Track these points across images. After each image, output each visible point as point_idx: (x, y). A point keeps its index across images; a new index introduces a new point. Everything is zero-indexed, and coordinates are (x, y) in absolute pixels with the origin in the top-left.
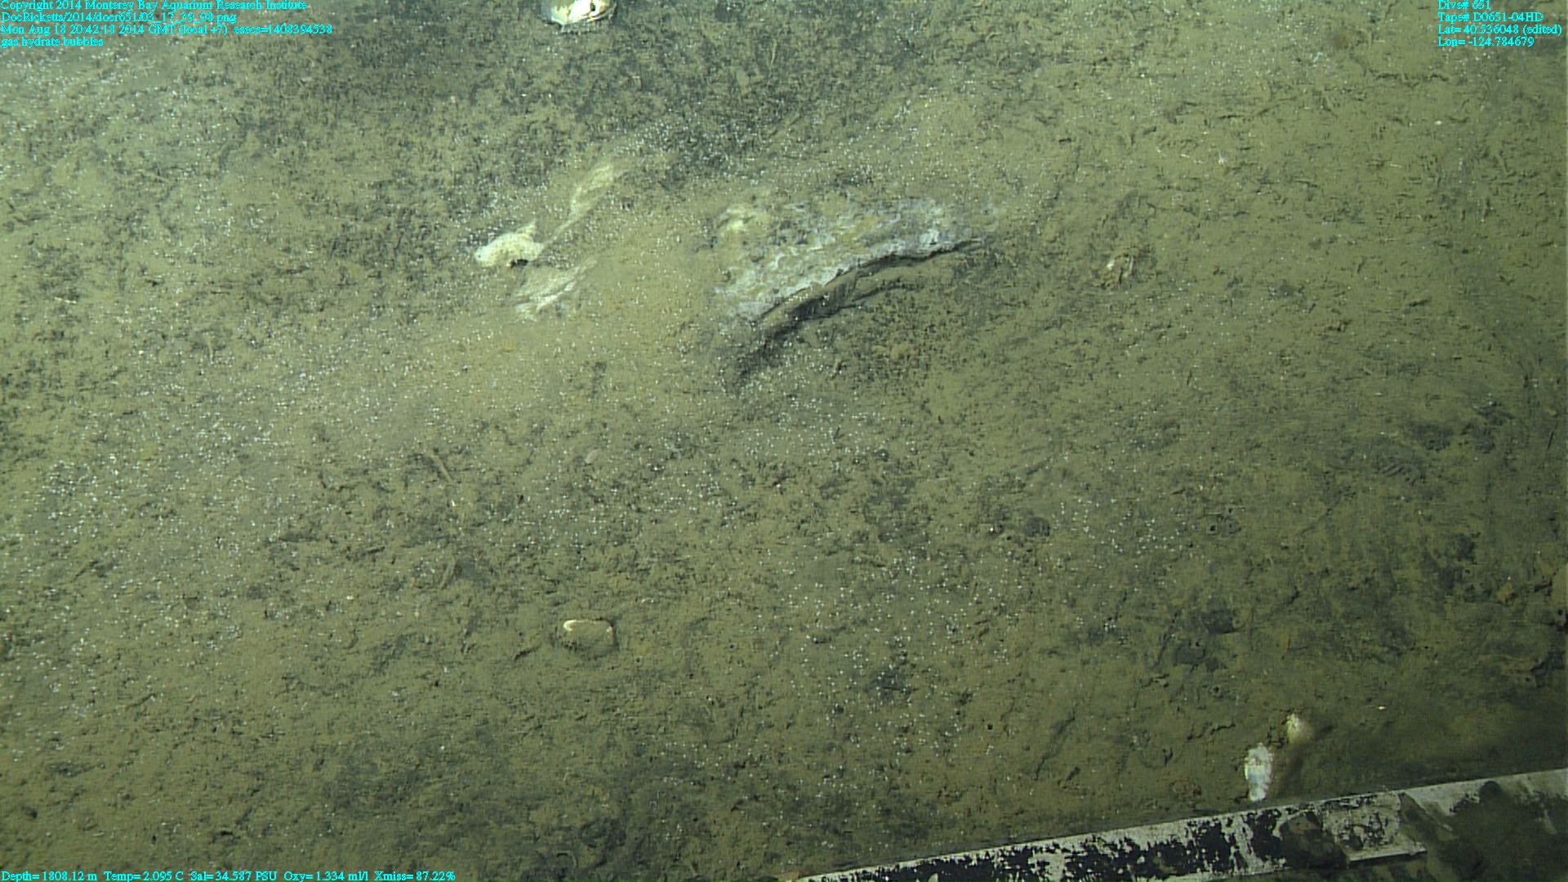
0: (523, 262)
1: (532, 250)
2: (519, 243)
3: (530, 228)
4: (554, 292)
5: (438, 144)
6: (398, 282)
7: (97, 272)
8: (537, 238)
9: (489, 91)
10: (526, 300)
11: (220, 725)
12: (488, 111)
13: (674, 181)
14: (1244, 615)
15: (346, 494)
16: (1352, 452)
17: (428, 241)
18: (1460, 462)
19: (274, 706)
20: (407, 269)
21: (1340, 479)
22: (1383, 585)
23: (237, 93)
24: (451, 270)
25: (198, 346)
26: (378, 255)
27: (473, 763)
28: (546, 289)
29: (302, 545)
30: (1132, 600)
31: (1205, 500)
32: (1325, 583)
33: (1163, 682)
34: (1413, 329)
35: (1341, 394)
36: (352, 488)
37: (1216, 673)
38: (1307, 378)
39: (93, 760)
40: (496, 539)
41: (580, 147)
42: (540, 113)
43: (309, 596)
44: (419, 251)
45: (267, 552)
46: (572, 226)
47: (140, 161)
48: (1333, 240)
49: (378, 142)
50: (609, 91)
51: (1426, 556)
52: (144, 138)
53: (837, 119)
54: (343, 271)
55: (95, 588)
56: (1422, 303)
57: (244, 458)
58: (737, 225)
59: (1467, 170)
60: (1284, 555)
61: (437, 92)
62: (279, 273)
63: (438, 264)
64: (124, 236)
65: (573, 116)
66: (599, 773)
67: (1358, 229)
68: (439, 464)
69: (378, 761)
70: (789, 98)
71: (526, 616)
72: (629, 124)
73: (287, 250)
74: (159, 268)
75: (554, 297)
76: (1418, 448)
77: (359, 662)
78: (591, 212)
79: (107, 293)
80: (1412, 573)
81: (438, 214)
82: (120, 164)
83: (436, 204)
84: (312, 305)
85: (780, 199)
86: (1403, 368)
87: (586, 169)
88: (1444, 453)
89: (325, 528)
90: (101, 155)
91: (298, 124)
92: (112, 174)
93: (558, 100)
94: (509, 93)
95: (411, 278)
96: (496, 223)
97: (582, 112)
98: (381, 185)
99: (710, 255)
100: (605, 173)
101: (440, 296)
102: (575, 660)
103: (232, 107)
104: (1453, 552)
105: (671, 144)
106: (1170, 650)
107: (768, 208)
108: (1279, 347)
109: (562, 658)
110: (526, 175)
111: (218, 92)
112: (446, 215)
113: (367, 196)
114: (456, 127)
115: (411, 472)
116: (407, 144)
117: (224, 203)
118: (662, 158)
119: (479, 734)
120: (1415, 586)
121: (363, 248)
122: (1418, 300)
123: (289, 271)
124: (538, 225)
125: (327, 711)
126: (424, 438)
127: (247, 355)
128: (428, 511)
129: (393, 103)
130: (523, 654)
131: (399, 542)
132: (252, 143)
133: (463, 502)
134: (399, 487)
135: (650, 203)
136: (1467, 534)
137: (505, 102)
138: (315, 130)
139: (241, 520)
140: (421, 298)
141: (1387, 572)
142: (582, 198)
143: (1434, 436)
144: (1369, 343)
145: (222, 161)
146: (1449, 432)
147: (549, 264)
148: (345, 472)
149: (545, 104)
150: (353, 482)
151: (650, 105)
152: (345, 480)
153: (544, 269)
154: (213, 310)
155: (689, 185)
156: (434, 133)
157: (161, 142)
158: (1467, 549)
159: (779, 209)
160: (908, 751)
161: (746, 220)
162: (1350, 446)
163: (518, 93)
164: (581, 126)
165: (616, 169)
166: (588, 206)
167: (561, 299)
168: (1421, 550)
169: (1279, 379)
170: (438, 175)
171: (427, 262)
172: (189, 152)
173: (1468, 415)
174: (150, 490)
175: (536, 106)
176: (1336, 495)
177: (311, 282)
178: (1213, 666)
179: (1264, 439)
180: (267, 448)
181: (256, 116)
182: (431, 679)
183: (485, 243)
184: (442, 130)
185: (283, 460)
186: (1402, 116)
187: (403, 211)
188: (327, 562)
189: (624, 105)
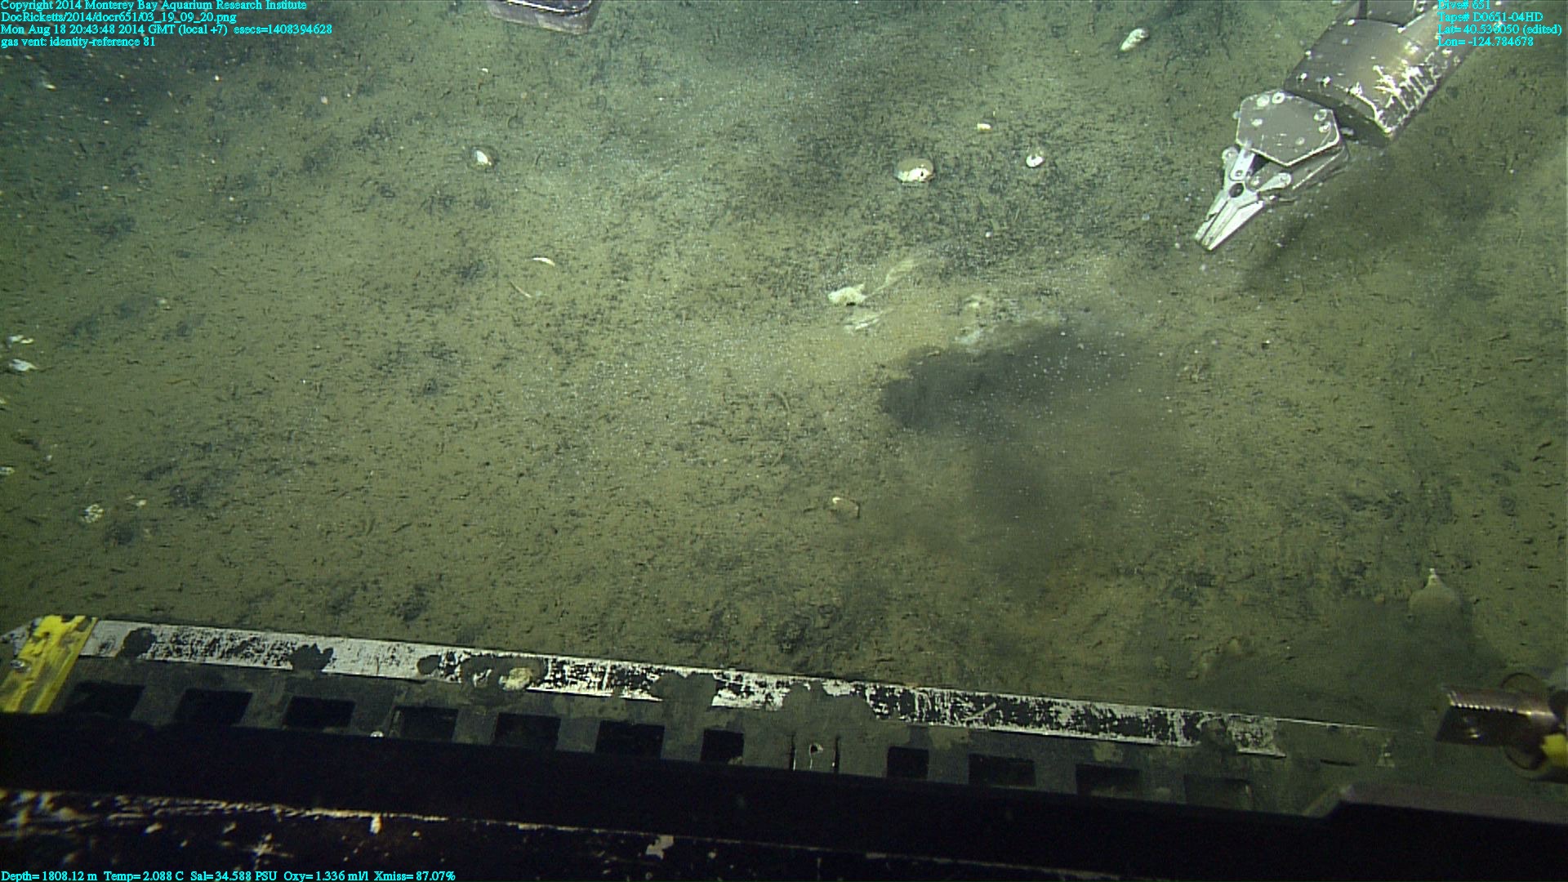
0: (852, 304)
1: (860, 298)
2: (854, 293)
3: (861, 286)
4: (866, 322)
5: (823, 233)
6: (786, 302)
7: (639, 270)
8: (864, 292)
9: (856, 210)
10: (851, 324)
11: (649, 510)
12: (853, 220)
13: (945, 275)
14: (1219, 578)
15: (735, 406)
16: (1305, 501)
17: (806, 283)
18: (1371, 520)
19: (678, 506)
20: (792, 296)
21: (1294, 515)
22: (1306, 578)
23: (727, 190)
24: (815, 301)
25: (679, 316)
26: (778, 286)
27: (770, 561)
28: (861, 321)
29: (708, 428)
30: (1156, 557)
31: (1211, 510)
32: (1271, 572)
33: (1162, 606)
34: (1358, 441)
35: (1307, 469)
36: (738, 404)
37: (1195, 608)
38: (1289, 455)
39: (588, 512)
40: (807, 446)
41: (899, 247)
42: (881, 226)
43: (705, 455)
44: (800, 287)
45: (689, 428)
46: (884, 289)
47: (672, 217)
48: (1322, 381)
49: (792, 227)
50: (921, 221)
51: (1336, 568)
52: (678, 205)
53: (1045, 258)
54: (759, 290)
55: (604, 427)
56: (1368, 427)
57: (688, 377)
58: (975, 305)
59: (1413, 358)
60: (1251, 551)
61: (829, 205)
62: (727, 286)
63: (808, 298)
64: (656, 254)
65: (898, 230)
66: (835, 582)
67: (1340, 379)
68: (786, 401)
69: (722, 546)
70: (1021, 242)
71: (815, 490)
72: (928, 239)
73: (733, 275)
74: (669, 273)
75: (866, 325)
76: (1346, 508)
77: (725, 494)
78: (896, 283)
79: (642, 281)
80: (1325, 576)
81: (813, 270)
82: (663, 217)
83: (814, 265)
84: (739, 305)
85: (1003, 295)
86: (1349, 461)
87: (898, 260)
88: (1360, 513)
89: (720, 422)
90: (654, 210)
91: (754, 211)
92: (657, 220)
93: (892, 221)
94: (867, 212)
95: (792, 301)
96: (844, 280)
97: (904, 229)
98: (788, 249)
99: (956, 318)
100: (908, 264)
101: (806, 314)
102: (835, 520)
103: (723, 196)
104: (1353, 569)
105: (949, 255)
106: (1172, 589)
107: (995, 299)
108: (1275, 434)
109: (827, 517)
110: (866, 258)
111: (718, 187)
112: (818, 271)
113: (780, 254)
114: (834, 226)
115: (770, 402)
116: (806, 230)
117: (708, 245)
118: (942, 261)
119: (777, 546)
120: (1325, 584)
121: (771, 281)
122: (1366, 425)
123: (732, 286)
124: (866, 286)
125: (702, 515)
126: (781, 386)
127: (702, 325)
128: (775, 425)
129: (804, 208)
130: (809, 510)
131: (757, 437)
132: (729, 216)
133: (794, 423)
134: (762, 408)
135: (930, 284)
136: (1364, 561)
137: (863, 217)
138: (761, 215)
139: (680, 409)
140: (796, 313)
141: (1310, 573)
142: (893, 275)
143: (1357, 503)
144: (1330, 443)
145: (712, 224)
146: (1367, 502)
147: (868, 307)
148: (737, 395)
149: (884, 221)
150: (740, 401)
151: (941, 231)
152: (735, 399)
153: (865, 309)
154: (690, 300)
155: (954, 279)
156: (822, 226)
157: (685, 209)
158: (1362, 569)
159: (1001, 301)
160: (1007, 610)
161: (981, 303)
162: (1304, 498)
163: (872, 213)
164: (902, 237)
165: (915, 262)
166: (895, 279)
167: (869, 327)
168: (1333, 564)
169: (1272, 452)
170: (819, 250)
171: (803, 294)
172: (697, 216)
173: (1382, 495)
174: (640, 384)
175: (880, 222)
176: (1289, 523)
177: (741, 294)
178: (1194, 603)
179: (1254, 484)
180: (700, 375)
181: (734, 204)
182: (757, 512)
183: (836, 289)
184: (826, 227)
185: (707, 383)
186: (1381, 319)
187: (796, 265)
188: (718, 440)
189: (927, 230)
